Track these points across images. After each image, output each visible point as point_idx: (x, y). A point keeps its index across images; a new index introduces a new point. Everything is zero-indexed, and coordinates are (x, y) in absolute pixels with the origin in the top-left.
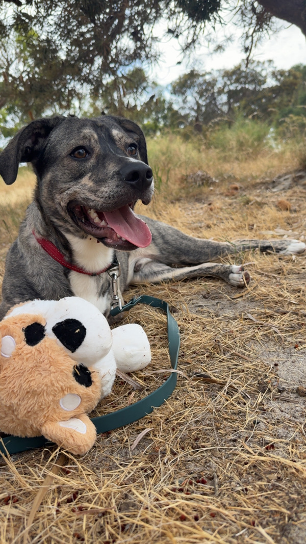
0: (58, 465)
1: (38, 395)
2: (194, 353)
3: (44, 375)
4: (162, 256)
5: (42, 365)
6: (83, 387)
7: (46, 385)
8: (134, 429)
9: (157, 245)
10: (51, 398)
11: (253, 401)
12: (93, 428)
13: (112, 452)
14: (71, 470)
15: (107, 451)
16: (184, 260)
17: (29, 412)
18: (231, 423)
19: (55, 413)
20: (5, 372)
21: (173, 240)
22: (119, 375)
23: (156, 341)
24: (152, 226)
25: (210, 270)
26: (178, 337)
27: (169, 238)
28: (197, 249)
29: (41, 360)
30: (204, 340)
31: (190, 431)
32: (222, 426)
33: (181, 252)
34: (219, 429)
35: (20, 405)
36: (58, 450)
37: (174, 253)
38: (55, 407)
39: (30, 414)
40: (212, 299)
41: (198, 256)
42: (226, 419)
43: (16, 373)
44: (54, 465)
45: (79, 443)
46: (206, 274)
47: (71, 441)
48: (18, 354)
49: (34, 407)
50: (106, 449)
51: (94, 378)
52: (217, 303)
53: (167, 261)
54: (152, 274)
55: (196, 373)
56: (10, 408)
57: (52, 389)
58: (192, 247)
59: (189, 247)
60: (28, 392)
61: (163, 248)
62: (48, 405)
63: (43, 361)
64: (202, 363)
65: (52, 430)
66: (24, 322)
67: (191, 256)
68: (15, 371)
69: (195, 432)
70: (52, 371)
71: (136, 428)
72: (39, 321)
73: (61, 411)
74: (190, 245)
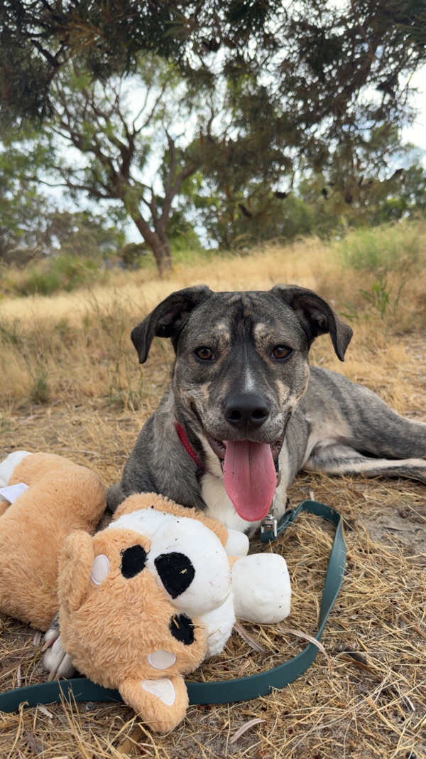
0: (132, 740)
1: (122, 645)
2: (357, 612)
3: (132, 622)
4: (355, 440)
5: (132, 608)
6: (181, 644)
7: (132, 635)
8: (241, 711)
9: (350, 423)
10: (136, 652)
11: (417, 717)
12: (185, 698)
13: (205, 738)
14: (147, 751)
15: (199, 734)
16: (387, 451)
17: (107, 663)
18: (373, 745)
19: (140, 669)
20: (89, 604)
21: (376, 419)
22: (237, 630)
23: (309, 578)
24: (349, 393)
25: (419, 472)
26: (340, 578)
27: (370, 415)
28: (409, 438)
29: (133, 601)
30: (377, 594)
31: (313, 741)
32: (359, 747)
33: (384, 439)
34: (353, 751)
35: (98, 651)
36: (133, 720)
37: (373, 439)
38: (141, 663)
39: (107, 665)
40: (411, 521)
41: (409, 449)
42: (368, 737)
43: (101, 610)
44: (127, 738)
45: (160, 718)
46: (411, 476)
47: (150, 713)
48: (107, 586)
49: (113, 658)
50: (198, 732)
51: (198, 635)
52: (417, 530)
53: (362, 447)
54: (331, 461)
55: (347, 650)
56: (87, 650)
57: (139, 641)
58: (401, 433)
59: (398, 433)
60: (109, 639)
61: (358, 429)
62: (131, 660)
63: (135, 603)
64: (362, 632)
65: (132, 691)
66: (125, 542)
67: (397, 447)
68: (101, 608)
69: (318, 746)
70: (143, 618)
71: (244, 712)
72: (142, 545)
73: (148, 668)
74: (400, 430)
